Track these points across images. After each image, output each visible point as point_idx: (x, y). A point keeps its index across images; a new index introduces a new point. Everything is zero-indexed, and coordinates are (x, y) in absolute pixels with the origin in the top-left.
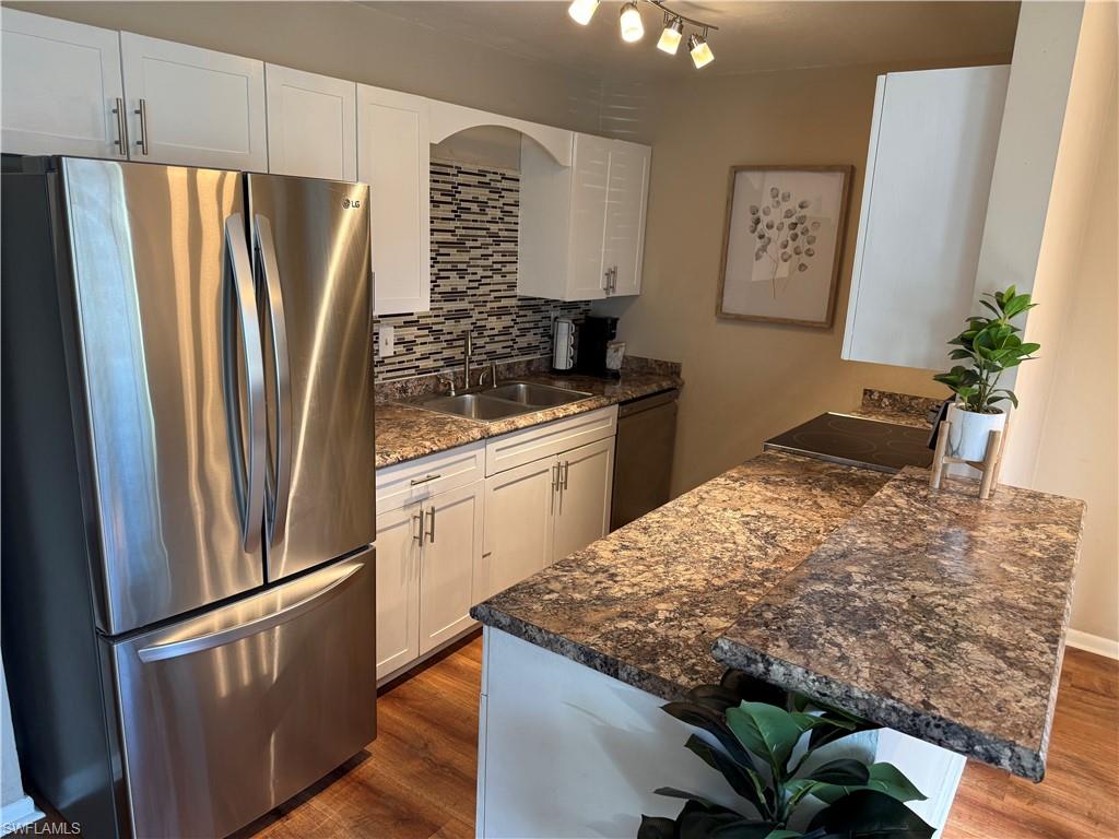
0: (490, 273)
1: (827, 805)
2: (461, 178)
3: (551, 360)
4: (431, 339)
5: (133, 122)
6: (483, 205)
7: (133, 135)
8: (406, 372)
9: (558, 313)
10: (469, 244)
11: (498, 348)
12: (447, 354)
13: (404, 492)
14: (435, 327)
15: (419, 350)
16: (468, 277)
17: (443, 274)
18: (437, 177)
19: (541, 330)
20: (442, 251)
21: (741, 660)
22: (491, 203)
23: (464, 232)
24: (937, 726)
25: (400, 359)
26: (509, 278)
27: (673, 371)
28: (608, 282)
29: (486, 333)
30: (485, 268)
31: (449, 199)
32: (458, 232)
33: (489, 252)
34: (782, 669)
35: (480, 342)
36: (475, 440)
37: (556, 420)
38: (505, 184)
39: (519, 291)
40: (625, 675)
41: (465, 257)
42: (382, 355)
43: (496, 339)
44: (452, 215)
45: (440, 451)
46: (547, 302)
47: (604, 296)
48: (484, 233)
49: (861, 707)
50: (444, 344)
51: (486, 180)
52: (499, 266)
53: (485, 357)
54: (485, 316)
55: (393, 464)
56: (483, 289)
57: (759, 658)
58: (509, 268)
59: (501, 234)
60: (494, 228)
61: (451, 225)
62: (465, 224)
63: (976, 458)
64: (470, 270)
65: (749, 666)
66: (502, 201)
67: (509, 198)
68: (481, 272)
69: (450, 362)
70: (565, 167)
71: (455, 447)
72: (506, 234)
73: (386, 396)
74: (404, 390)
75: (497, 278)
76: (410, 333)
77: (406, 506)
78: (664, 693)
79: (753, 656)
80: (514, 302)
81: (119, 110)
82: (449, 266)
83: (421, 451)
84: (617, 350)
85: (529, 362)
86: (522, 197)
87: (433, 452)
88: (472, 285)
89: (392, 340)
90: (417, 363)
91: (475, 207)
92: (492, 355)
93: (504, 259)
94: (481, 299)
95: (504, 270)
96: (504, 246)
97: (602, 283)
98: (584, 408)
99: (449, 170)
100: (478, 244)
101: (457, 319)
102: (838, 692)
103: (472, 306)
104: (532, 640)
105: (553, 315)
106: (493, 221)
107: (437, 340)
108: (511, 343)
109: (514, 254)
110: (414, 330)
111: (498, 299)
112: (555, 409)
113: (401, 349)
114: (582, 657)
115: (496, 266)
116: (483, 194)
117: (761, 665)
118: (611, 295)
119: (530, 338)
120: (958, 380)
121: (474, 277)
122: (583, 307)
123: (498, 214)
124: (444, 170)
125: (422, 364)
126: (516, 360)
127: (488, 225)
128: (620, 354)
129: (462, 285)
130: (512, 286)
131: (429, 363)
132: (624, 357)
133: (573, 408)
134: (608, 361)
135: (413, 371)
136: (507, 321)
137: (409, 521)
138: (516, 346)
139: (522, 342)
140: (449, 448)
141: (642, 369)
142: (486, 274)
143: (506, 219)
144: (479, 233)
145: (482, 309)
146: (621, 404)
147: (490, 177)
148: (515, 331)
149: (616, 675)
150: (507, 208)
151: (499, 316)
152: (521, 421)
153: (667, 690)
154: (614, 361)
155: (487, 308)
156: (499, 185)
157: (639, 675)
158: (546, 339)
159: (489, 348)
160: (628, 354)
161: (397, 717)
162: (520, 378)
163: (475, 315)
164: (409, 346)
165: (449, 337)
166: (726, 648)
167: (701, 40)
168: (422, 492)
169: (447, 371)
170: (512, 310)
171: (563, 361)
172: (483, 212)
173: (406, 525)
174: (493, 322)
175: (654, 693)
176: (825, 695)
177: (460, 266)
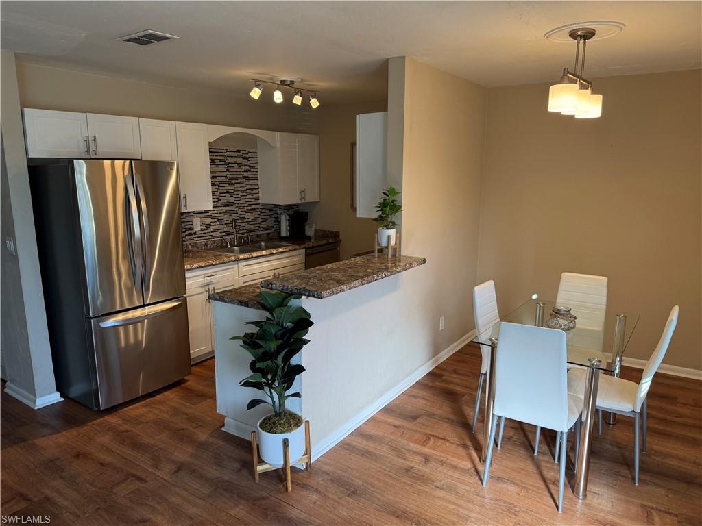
0: (245, 194)
1: (293, 325)
2: (228, 154)
3: (279, 233)
4: (218, 223)
5: (91, 144)
6: (240, 165)
7: (92, 149)
8: (207, 238)
9: (282, 211)
10: (234, 182)
11: (252, 227)
12: (226, 230)
13: (200, 280)
14: (219, 218)
15: (212, 228)
16: (234, 196)
17: (222, 195)
18: (212, 154)
19: (273, 219)
20: (221, 185)
21: (266, 285)
22: (243, 164)
23: (231, 176)
24: (304, 291)
25: (204, 232)
26: (255, 196)
27: (336, 235)
28: (302, 196)
29: (245, 221)
30: (243, 192)
31: (223, 163)
32: (228, 177)
33: (244, 184)
35: (243, 224)
36: (232, 261)
37: (272, 254)
38: (250, 155)
39: (261, 202)
41: (233, 187)
42: (195, 230)
43: (251, 223)
44: (225, 170)
45: (216, 264)
46: (276, 206)
47: (299, 202)
48: (241, 176)
49: (290, 290)
50: (225, 226)
51: (240, 154)
52: (249, 191)
53: (245, 231)
54: (244, 213)
55: (195, 268)
56: (242, 201)
58: (255, 191)
59: (250, 176)
60: (246, 174)
61: (225, 174)
62: (232, 173)
63: (386, 245)
64: (235, 193)
65: (268, 286)
66: (249, 162)
67: (253, 161)
68: (240, 194)
69: (228, 233)
70: (275, 147)
71: (223, 263)
72: (252, 176)
73: (198, 248)
74: (206, 245)
75: (249, 196)
76: (208, 221)
77: (202, 286)
80: (258, 206)
81: (87, 140)
82: (225, 192)
83: (207, 264)
84: (310, 227)
85: (268, 234)
86: (259, 160)
87: (212, 265)
88: (236, 199)
89: (199, 225)
90: (212, 234)
91: (236, 166)
92: (249, 231)
93: (252, 188)
94: (242, 205)
95: (252, 192)
96: (251, 182)
97: (298, 196)
98: (286, 250)
99: (222, 151)
100: (239, 181)
101: (230, 215)
102: (285, 288)
103: (237, 208)
104: (226, 302)
105: (279, 212)
106: (245, 171)
107: (221, 224)
108: (258, 225)
109: (258, 185)
110: (210, 219)
111: (250, 205)
112: (272, 250)
113: (204, 227)
115: (248, 191)
116: (239, 160)
118: (303, 201)
119: (268, 223)
120: (380, 219)
121: (237, 196)
122: (295, 208)
123: (248, 168)
124: (220, 151)
125: (214, 234)
126: (261, 232)
127: (243, 173)
128: (313, 229)
129: (232, 199)
130: (257, 199)
131: (218, 234)
132: (315, 230)
133: (281, 250)
134: (306, 231)
135: (210, 237)
136: (255, 215)
137: (203, 293)
138: (261, 226)
139: (264, 225)
140: (220, 264)
141: (322, 235)
142: (243, 194)
143: (252, 170)
144: (239, 176)
145: (242, 210)
146: (306, 249)
147: (242, 153)
148: (260, 220)
149: (248, 306)
150: (251, 165)
151: (251, 213)
152: (255, 254)
154: (310, 231)
155: (245, 209)
156: (247, 155)
158: (276, 223)
159: (247, 227)
160: (317, 229)
161: (202, 371)
162: (263, 241)
163: (239, 213)
164: (208, 226)
165: (227, 222)
166: (263, 283)
167: (313, 97)
168: (209, 281)
169: (227, 237)
170: (258, 210)
171: (284, 233)
172: (240, 167)
173: (202, 295)
174: (248, 215)
177: (230, 191)
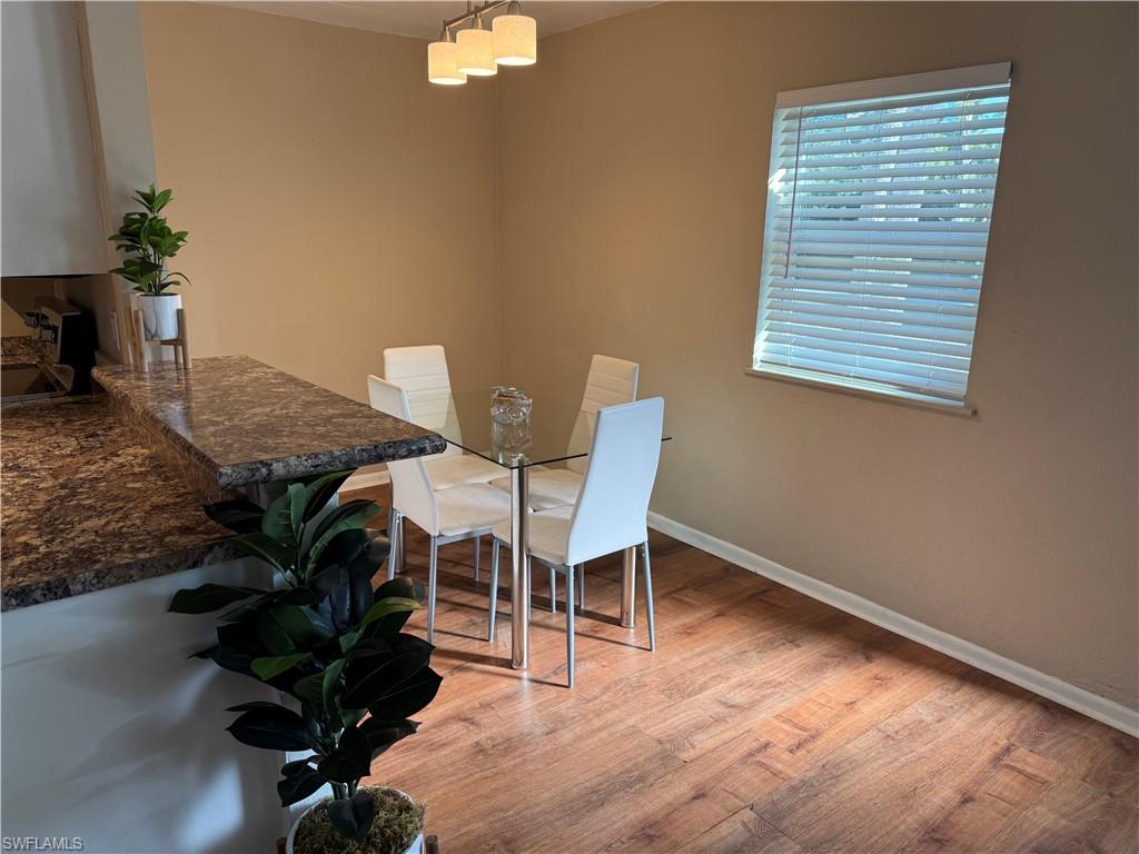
21: (245, 474)
24: (390, 447)
34: (281, 464)
40: (80, 587)
49: (343, 460)
57: (259, 465)
65: (254, 475)
78: (131, 577)
79: (254, 466)
102: (325, 459)
114: (14, 602)
117: (264, 470)
153: (133, 572)
157: (96, 576)
166: (229, 471)
175: (120, 584)
176: (318, 465)
